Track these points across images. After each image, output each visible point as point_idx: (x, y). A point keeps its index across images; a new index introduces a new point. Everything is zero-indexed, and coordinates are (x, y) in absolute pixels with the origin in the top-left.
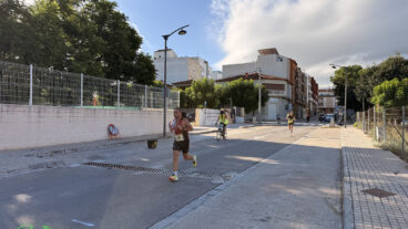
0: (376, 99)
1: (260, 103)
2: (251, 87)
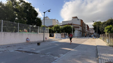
0: (106, 31)
2: (70, 27)
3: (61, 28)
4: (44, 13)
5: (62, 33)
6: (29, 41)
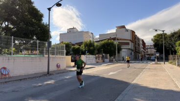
1: (117, 51)
3: (97, 46)
4: (49, 9)
5: (97, 55)
6: (7, 76)
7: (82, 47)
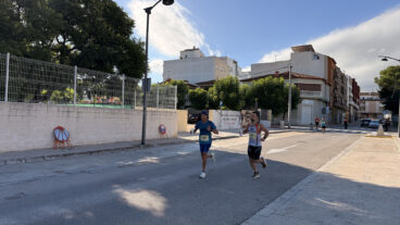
2: (281, 86)
3: (245, 90)
4: (148, 11)
5: (244, 112)
6: (66, 144)
7: (212, 93)
